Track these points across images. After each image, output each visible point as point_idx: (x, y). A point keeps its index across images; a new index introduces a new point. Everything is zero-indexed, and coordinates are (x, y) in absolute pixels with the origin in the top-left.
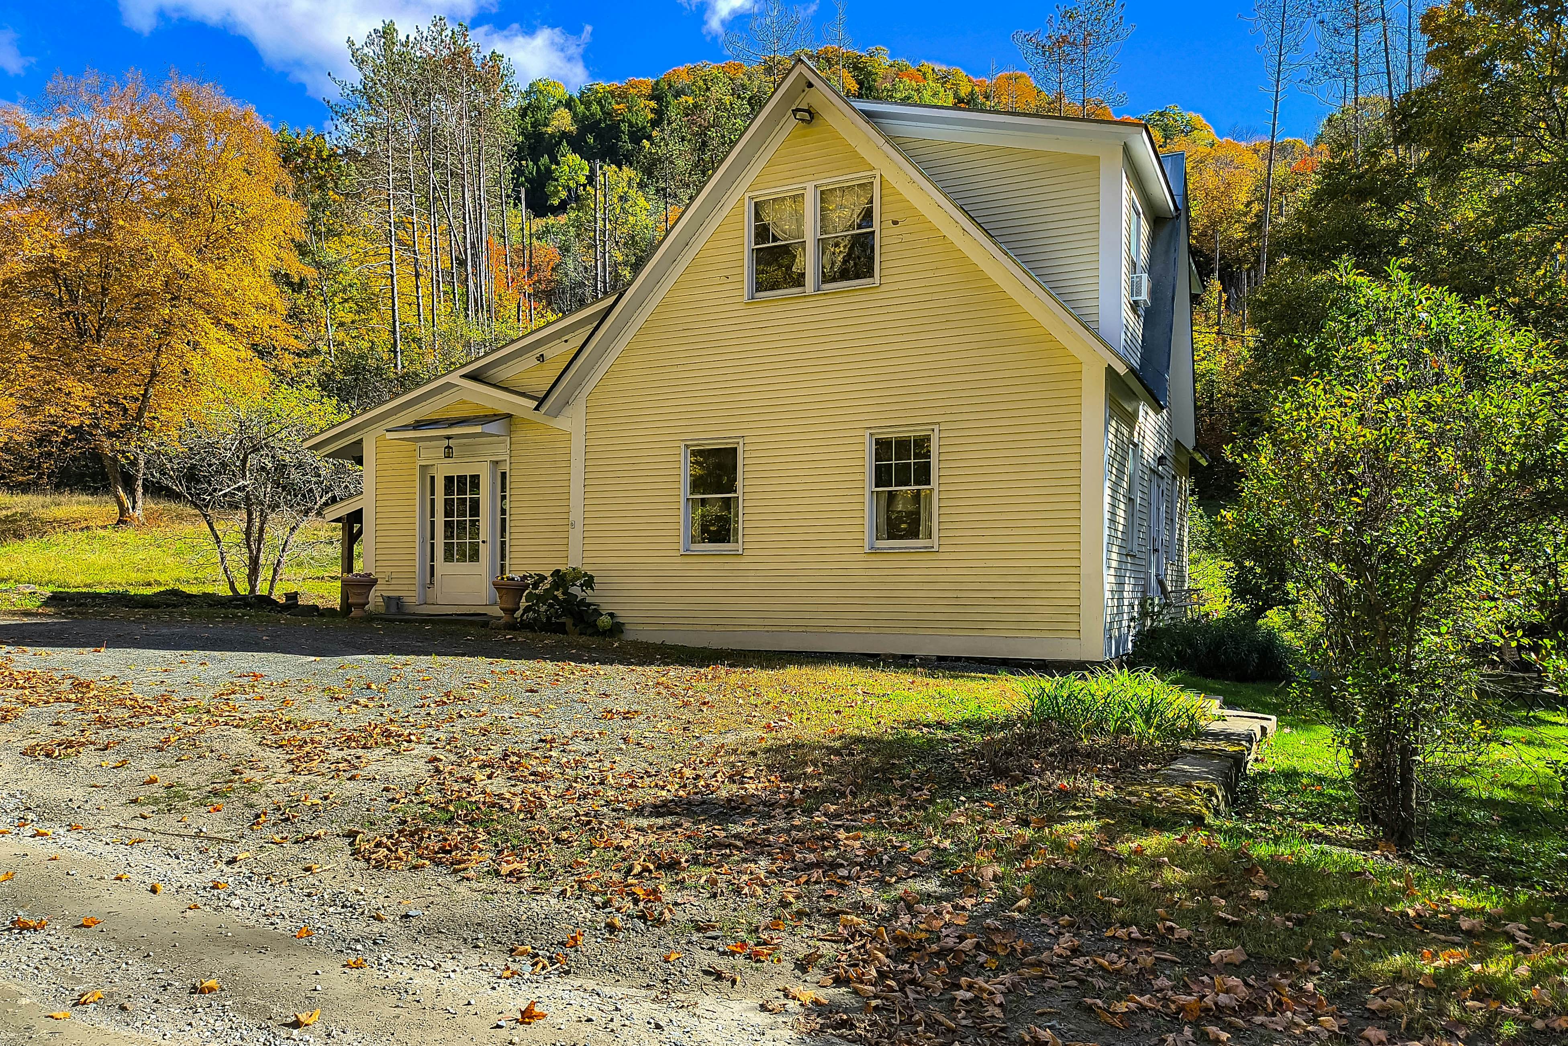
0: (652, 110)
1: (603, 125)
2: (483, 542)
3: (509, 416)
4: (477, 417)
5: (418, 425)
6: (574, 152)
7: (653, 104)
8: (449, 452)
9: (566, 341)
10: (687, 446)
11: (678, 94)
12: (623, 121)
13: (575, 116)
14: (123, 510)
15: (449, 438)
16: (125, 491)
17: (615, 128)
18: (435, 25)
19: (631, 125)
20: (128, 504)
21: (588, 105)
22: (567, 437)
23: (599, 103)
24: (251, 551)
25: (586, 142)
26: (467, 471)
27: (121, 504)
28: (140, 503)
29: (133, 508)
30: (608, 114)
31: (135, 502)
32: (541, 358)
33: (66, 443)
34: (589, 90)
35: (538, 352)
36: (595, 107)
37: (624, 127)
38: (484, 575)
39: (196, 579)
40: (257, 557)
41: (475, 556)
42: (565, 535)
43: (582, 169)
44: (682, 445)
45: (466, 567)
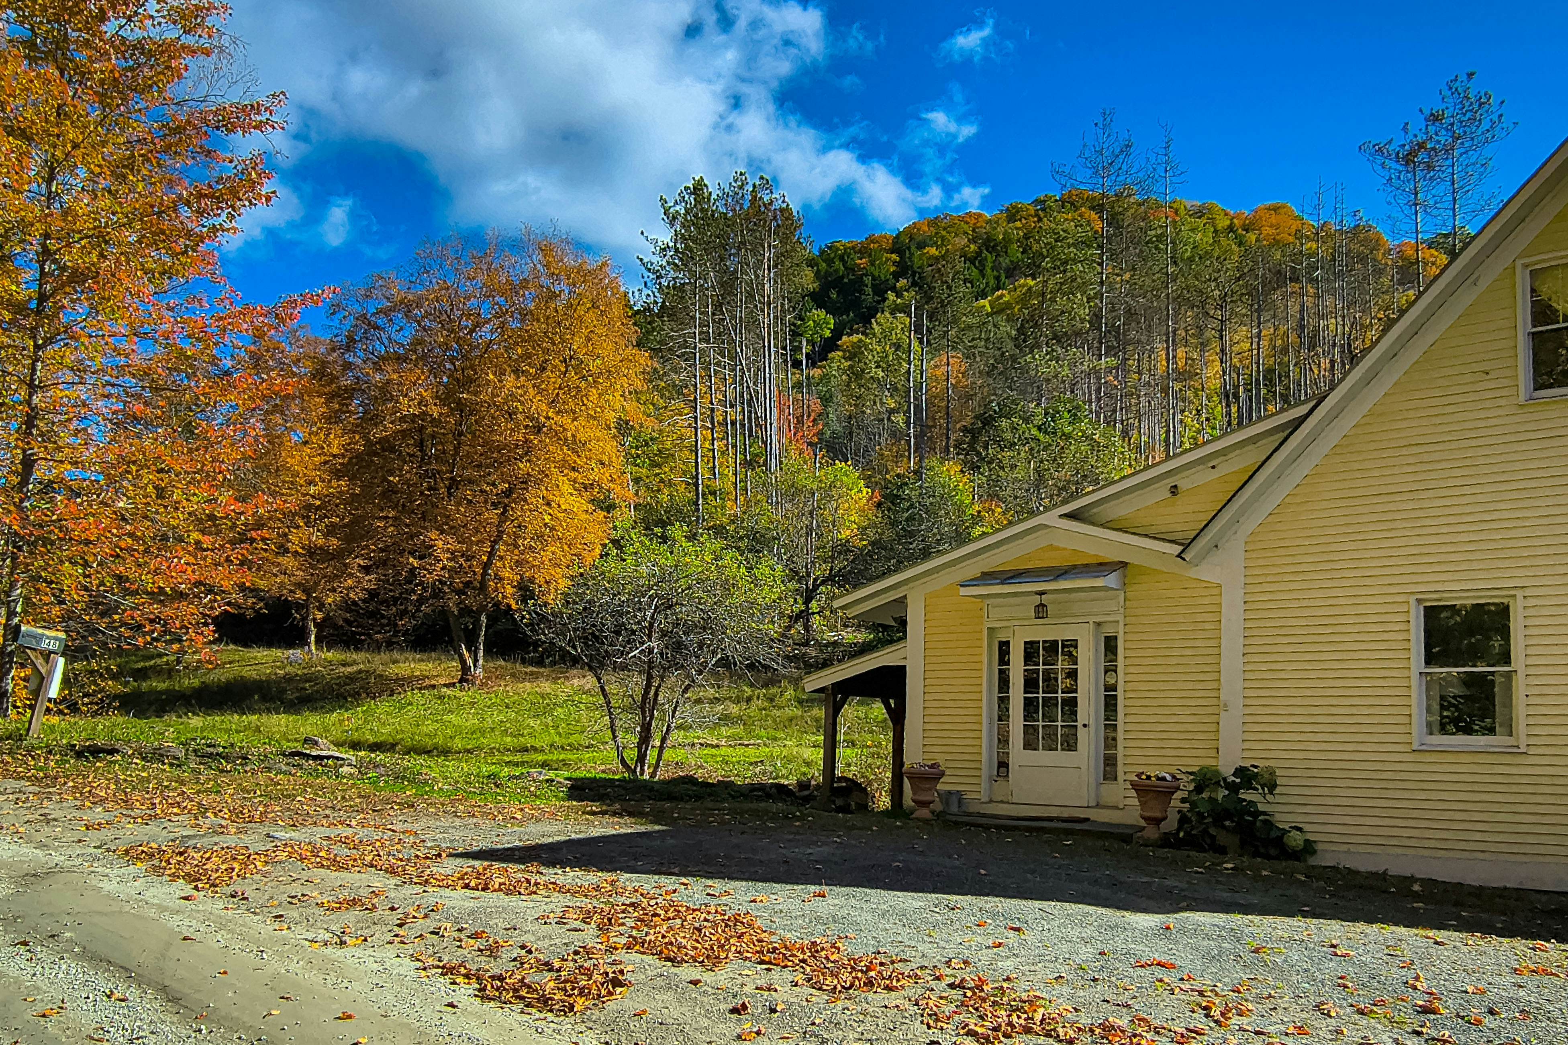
0: (894, 262)
1: (846, 280)
2: (1085, 726)
3: (1123, 565)
4: (1075, 567)
5: (987, 577)
6: (819, 307)
7: (894, 257)
8: (1041, 611)
9: (1213, 467)
10: (1419, 601)
11: (921, 246)
12: (866, 275)
13: (817, 274)
14: (465, 669)
15: (1041, 593)
16: (469, 649)
17: (858, 283)
18: (736, 181)
19: (874, 279)
20: (470, 662)
21: (830, 262)
22: (1216, 591)
23: (842, 258)
24: (644, 717)
25: (829, 297)
26: (1058, 634)
27: (463, 662)
28: (481, 662)
29: (475, 666)
30: (851, 270)
31: (476, 661)
32: (1174, 490)
33: (421, 600)
34: (829, 248)
35: (1171, 482)
36: (838, 264)
37: (868, 280)
38: (1084, 767)
39: (569, 745)
40: (650, 723)
41: (1070, 744)
42: (1214, 719)
43: (828, 323)
44: (1412, 599)
45: (1059, 757)
